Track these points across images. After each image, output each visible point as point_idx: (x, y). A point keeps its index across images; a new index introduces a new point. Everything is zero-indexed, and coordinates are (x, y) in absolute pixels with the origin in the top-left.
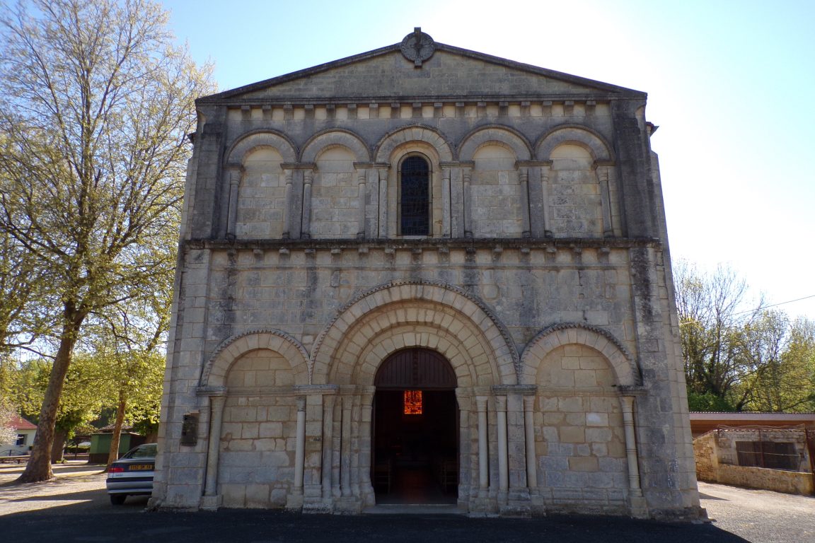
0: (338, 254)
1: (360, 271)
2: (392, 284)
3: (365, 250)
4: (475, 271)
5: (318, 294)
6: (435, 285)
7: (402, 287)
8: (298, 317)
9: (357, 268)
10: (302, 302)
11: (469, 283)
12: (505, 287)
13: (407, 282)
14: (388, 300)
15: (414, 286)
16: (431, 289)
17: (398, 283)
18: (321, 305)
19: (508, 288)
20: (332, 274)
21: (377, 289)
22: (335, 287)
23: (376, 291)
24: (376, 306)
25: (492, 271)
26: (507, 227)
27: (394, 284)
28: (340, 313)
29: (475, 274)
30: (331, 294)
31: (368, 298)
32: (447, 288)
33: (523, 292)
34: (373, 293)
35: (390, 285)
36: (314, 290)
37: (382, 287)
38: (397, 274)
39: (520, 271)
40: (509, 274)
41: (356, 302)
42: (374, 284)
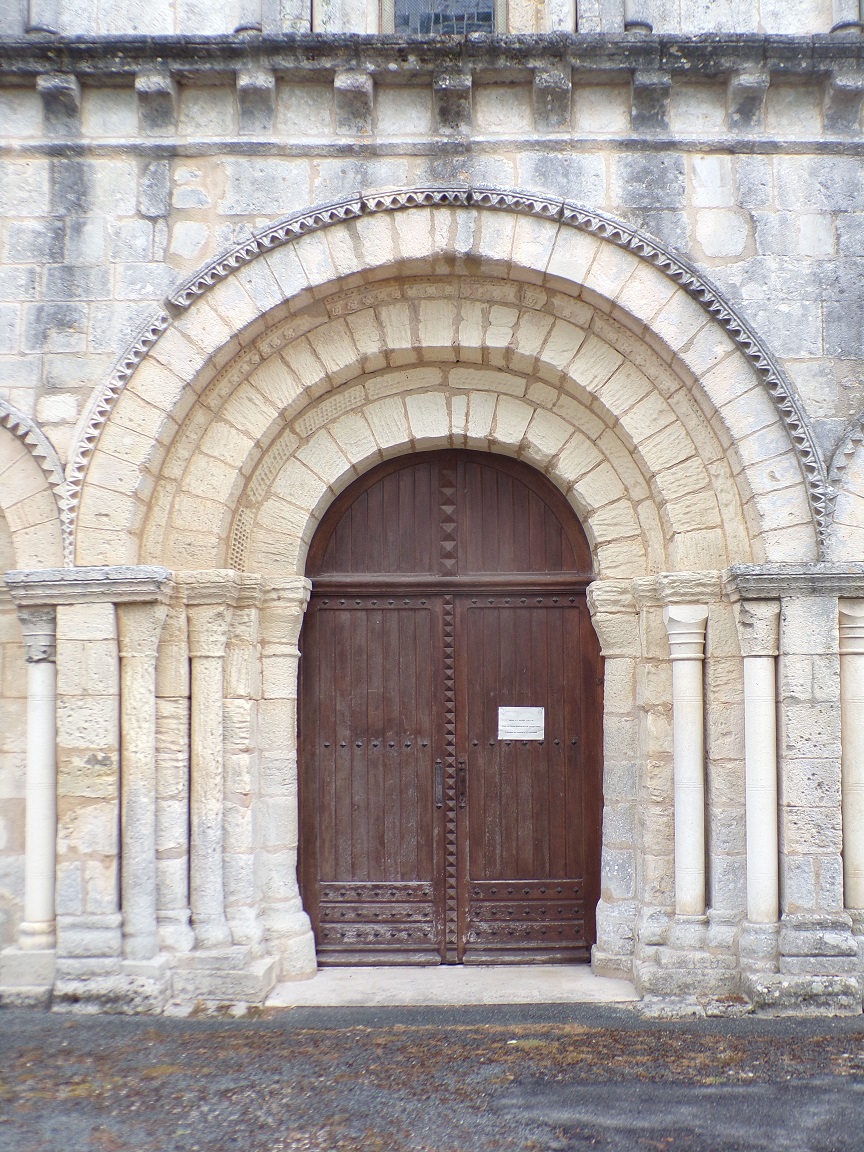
0: (162, 94)
1: (243, 160)
2: (364, 206)
3: (264, 80)
4: (668, 158)
5: (93, 244)
6: (520, 208)
7: (399, 216)
8: (21, 327)
9: (233, 149)
10: (32, 272)
11: (646, 202)
12: (774, 218)
13: (420, 198)
14: (349, 264)
15: (443, 216)
16: (506, 223)
17: (387, 202)
18: (105, 284)
19: (784, 221)
20: (144, 169)
21: (310, 222)
22: (153, 219)
23: (307, 231)
24: (305, 284)
25: (727, 158)
26: (775, 15)
27: (372, 205)
28: (176, 311)
29: (664, 171)
30: (141, 242)
31: (276, 257)
32: (564, 220)
33: (838, 237)
34: (293, 238)
35: (356, 208)
36: (78, 228)
37: (326, 217)
38: (381, 168)
39: (828, 160)
40: (789, 169)
41: (233, 271)
42: (298, 207)
